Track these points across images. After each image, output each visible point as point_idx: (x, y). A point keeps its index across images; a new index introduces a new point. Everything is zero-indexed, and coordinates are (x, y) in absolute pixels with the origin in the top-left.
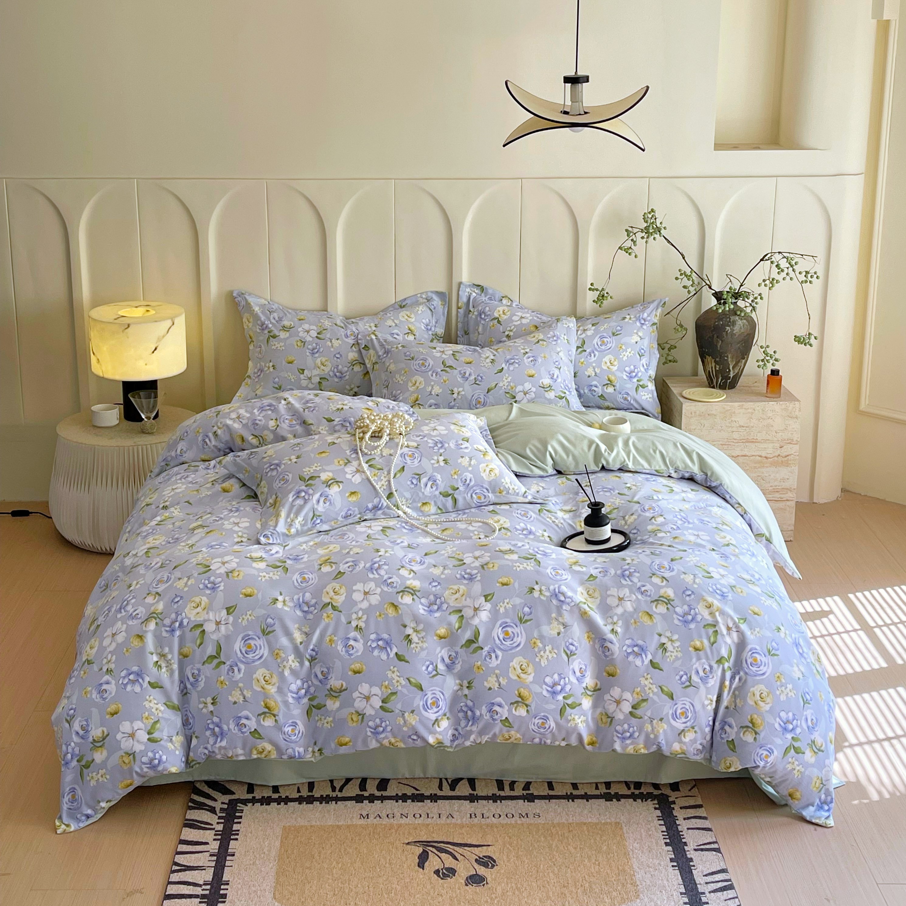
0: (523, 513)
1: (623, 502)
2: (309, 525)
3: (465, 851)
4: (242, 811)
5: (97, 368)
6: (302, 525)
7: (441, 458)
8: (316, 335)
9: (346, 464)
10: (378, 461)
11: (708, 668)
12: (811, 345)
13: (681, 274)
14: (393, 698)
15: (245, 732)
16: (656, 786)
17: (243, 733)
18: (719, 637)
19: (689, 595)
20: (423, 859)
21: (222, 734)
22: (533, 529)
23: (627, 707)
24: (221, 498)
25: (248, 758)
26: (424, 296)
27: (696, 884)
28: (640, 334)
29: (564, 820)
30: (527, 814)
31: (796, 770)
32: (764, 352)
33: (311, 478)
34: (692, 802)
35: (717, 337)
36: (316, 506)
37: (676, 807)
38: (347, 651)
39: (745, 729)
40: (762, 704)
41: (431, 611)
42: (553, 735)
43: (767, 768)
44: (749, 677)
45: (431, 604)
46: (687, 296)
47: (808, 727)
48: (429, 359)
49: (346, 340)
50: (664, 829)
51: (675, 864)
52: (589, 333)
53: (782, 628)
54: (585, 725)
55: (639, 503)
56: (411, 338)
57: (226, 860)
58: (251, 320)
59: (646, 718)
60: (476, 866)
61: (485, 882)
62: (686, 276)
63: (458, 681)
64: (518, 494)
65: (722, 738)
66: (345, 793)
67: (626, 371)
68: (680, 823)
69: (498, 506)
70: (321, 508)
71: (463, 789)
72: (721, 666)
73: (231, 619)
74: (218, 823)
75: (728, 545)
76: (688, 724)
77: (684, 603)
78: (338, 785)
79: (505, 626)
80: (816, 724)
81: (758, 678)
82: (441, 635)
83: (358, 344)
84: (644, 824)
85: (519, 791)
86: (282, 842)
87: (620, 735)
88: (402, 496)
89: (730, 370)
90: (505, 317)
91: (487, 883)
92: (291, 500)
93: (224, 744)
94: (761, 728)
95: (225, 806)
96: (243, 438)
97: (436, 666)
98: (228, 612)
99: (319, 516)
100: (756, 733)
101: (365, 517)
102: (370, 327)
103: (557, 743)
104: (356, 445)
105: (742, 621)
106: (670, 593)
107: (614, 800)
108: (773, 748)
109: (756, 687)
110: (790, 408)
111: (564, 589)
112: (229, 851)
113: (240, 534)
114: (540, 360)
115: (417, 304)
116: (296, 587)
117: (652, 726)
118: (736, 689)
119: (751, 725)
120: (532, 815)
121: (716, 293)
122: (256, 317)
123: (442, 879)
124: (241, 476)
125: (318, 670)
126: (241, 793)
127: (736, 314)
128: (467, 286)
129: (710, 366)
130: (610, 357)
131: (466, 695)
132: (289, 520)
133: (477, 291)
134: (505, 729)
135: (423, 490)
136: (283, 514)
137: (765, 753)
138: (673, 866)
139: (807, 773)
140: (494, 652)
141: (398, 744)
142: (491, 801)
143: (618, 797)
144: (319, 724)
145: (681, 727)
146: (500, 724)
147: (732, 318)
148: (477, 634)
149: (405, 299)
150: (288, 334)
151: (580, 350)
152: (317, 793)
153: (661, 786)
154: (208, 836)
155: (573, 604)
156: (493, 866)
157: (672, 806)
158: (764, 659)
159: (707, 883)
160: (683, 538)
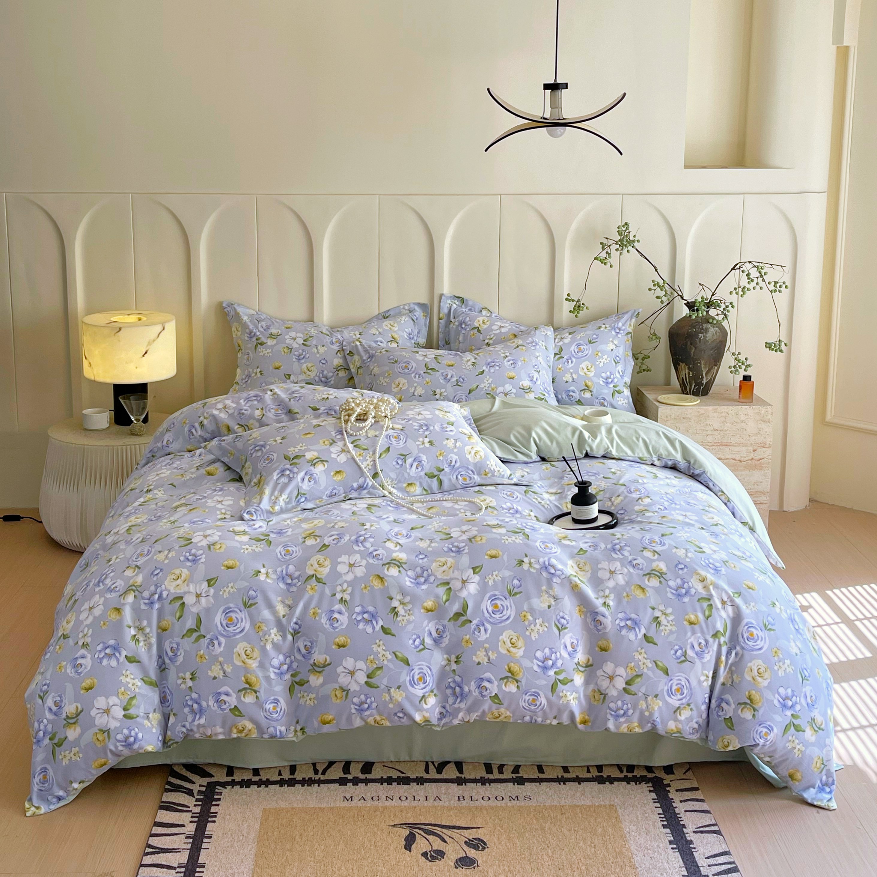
0: (509, 493)
1: (609, 484)
2: (294, 504)
3: (454, 833)
4: (221, 793)
5: (89, 373)
6: (287, 503)
7: (427, 440)
8: (302, 342)
9: (331, 444)
10: (363, 442)
11: (703, 642)
12: (781, 351)
13: (654, 285)
14: (379, 672)
15: (225, 709)
16: (649, 769)
17: (223, 710)
18: (714, 610)
19: (682, 569)
20: (409, 842)
21: (201, 711)
22: (520, 508)
23: (620, 683)
24: (206, 481)
25: (228, 737)
26: (406, 308)
27: (698, 867)
28: (616, 342)
29: (555, 803)
30: (517, 797)
31: (797, 749)
32: (736, 359)
33: (296, 457)
34: (687, 785)
35: (691, 344)
36: (300, 484)
37: (672, 790)
38: (331, 625)
39: (743, 706)
40: (760, 680)
41: (418, 583)
42: (545, 713)
43: (766, 747)
44: (745, 652)
45: (418, 577)
46: (660, 305)
47: (808, 704)
48: (412, 362)
49: (332, 347)
50: (661, 811)
51: (675, 846)
52: (566, 341)
53: (777, 603)
54: (577, 702)
55: (625, 485)
56: (394, 345)
57: (202, 842)
58: (240, 329)
59: (640, 694)
60: (466, 848)
61: (476, 865)
62: (659, 286)
63: (445, 656)
64: (503, 476)
65: (719, 716)
66: (327, 776)
67: (602, 378)
68: (677, 806)
69: (484, 487)
70: (305, 486)
71: (451, 772)
72: (717, 640)
73: (212, 591)
74: (195, 805)
75: (716, 525)
76: (684, 701)
77: (677, 576)
78: (320, 769)
79: (493, 598)
80: (815, 701)
81: (755, 653)
82: (429, 608)
83: (343, 350)
84: (639, 806)
85: (507, 774)
86: (261, 823)
87: (613, 713)
88: (387, 476)
89: (703, 377)
90: (485, 326)
91: (478, 866)
92: (275, 477)
93: (202, 721)
94: (760, 704)
95: (204, 789)
96: (228, 427)
97: (423, 639)
98: (209, 584)
99: (304, 494)
100: (755, 710)
101: (350, 496)
102: (355, 335)
103: (548, 722)
104: (341, 427)
105: (736, 595)
106: (662, 566)
107: (607, 783)
108: (772, 725)
109: (753, 662)
110: (763, 412)
111: (554, 561)
112: (206, 833)
113: (223, 511)
114: (520, 363)
115: (400, 314)
116: (279, 560)
117: (647, 702)
118: (732, 665)
119: (749, 702)
120: (523, 798)
121: (688, 303)
122: (245, 326)
123: (430, 861)
124: (226, 460)
125: (301, 644)
126: (220, 776)
127: (708, 322)
128: (448, 298)
129: (684, 373)
130: (587, 363)
131: (454, 670)
132: (273, 498)
133: (457, 303)
134: (495, 706)
135: (408, 471)
136: (267, 491)
137: (765, 730)
138: (672, 848)
139: (808, 752)
140: (484, 625)
141: (383, 722)
142: (480, 784)
143: (611, 780)
144: (302, 701)
145: (677, 704)
146: (489, 701)
147: (705, 326)
148: (465, 607)
149: (389, 311)
150: (275, 342)
151: (558, 356)
152: (299, 776)
153: (654, 769)
154: (185, 818)
155: (563, 576)
156: (484, 849)
157: (667, 789)
158: (760, 634)
159: (709, 866)
160: (671, 517)
